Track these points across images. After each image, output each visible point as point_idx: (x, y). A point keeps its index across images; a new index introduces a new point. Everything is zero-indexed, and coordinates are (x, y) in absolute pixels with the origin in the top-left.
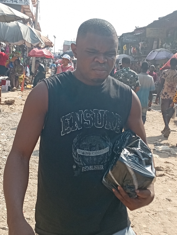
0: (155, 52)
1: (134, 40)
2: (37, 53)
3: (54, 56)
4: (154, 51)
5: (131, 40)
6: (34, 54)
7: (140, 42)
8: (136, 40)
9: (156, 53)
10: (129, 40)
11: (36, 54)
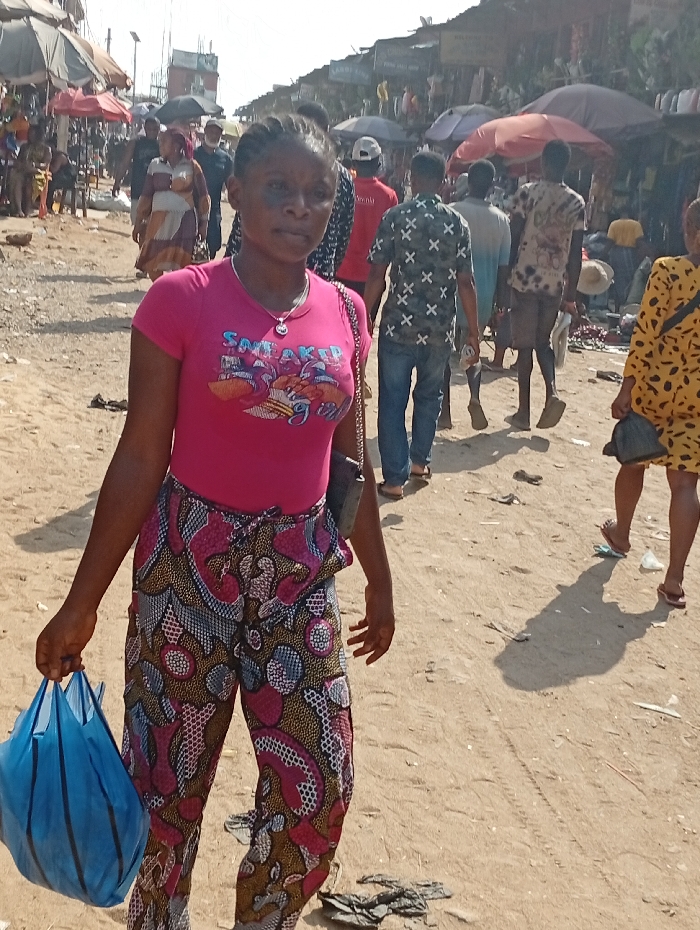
0: (455, 116)
1: (411, 68)
2: (76, 102)
3: (134, 111)
4: (451, 113)
5: (400, 66)
6: (66, 108)
7: (431, 75)
8: (417, 68)
9: (457, 118)
10: (393, 65)
11: (74, 107)
